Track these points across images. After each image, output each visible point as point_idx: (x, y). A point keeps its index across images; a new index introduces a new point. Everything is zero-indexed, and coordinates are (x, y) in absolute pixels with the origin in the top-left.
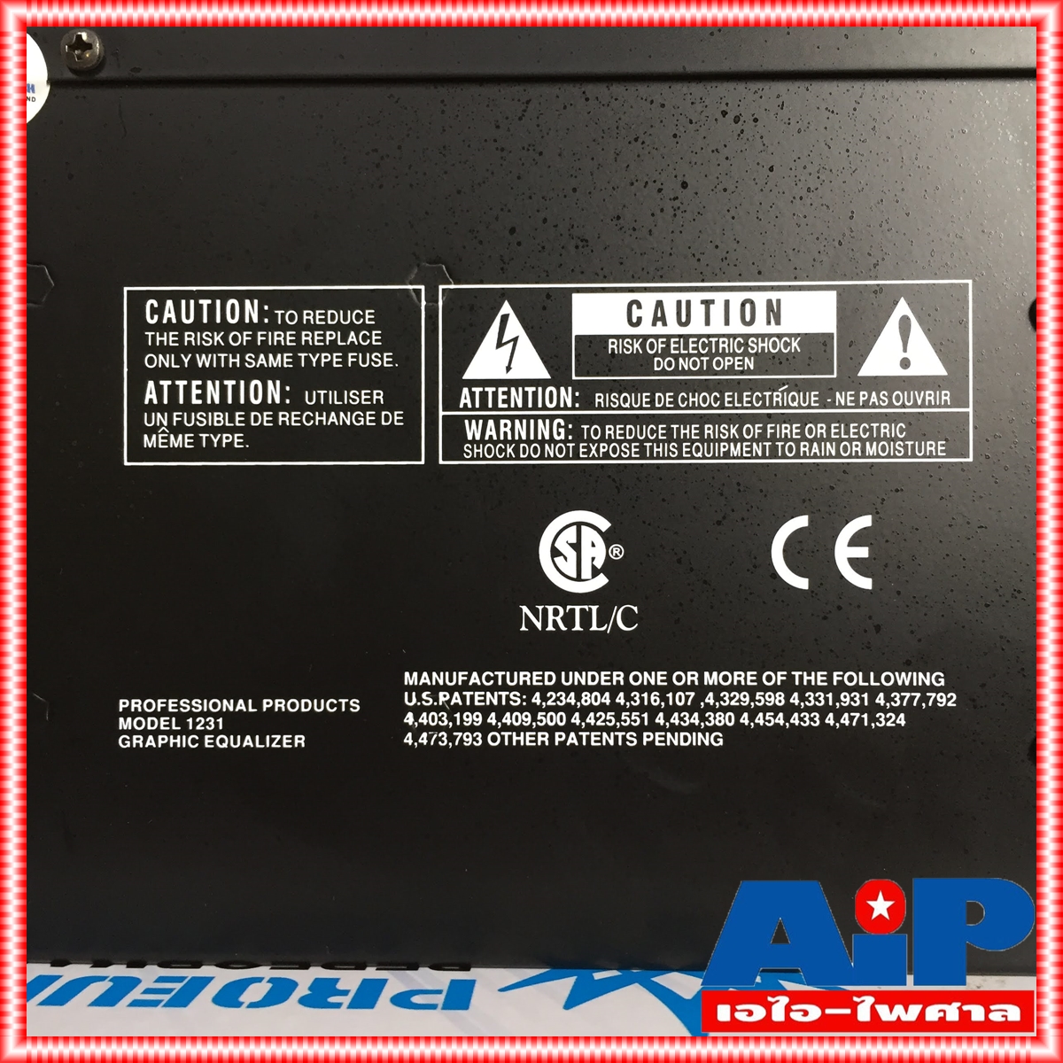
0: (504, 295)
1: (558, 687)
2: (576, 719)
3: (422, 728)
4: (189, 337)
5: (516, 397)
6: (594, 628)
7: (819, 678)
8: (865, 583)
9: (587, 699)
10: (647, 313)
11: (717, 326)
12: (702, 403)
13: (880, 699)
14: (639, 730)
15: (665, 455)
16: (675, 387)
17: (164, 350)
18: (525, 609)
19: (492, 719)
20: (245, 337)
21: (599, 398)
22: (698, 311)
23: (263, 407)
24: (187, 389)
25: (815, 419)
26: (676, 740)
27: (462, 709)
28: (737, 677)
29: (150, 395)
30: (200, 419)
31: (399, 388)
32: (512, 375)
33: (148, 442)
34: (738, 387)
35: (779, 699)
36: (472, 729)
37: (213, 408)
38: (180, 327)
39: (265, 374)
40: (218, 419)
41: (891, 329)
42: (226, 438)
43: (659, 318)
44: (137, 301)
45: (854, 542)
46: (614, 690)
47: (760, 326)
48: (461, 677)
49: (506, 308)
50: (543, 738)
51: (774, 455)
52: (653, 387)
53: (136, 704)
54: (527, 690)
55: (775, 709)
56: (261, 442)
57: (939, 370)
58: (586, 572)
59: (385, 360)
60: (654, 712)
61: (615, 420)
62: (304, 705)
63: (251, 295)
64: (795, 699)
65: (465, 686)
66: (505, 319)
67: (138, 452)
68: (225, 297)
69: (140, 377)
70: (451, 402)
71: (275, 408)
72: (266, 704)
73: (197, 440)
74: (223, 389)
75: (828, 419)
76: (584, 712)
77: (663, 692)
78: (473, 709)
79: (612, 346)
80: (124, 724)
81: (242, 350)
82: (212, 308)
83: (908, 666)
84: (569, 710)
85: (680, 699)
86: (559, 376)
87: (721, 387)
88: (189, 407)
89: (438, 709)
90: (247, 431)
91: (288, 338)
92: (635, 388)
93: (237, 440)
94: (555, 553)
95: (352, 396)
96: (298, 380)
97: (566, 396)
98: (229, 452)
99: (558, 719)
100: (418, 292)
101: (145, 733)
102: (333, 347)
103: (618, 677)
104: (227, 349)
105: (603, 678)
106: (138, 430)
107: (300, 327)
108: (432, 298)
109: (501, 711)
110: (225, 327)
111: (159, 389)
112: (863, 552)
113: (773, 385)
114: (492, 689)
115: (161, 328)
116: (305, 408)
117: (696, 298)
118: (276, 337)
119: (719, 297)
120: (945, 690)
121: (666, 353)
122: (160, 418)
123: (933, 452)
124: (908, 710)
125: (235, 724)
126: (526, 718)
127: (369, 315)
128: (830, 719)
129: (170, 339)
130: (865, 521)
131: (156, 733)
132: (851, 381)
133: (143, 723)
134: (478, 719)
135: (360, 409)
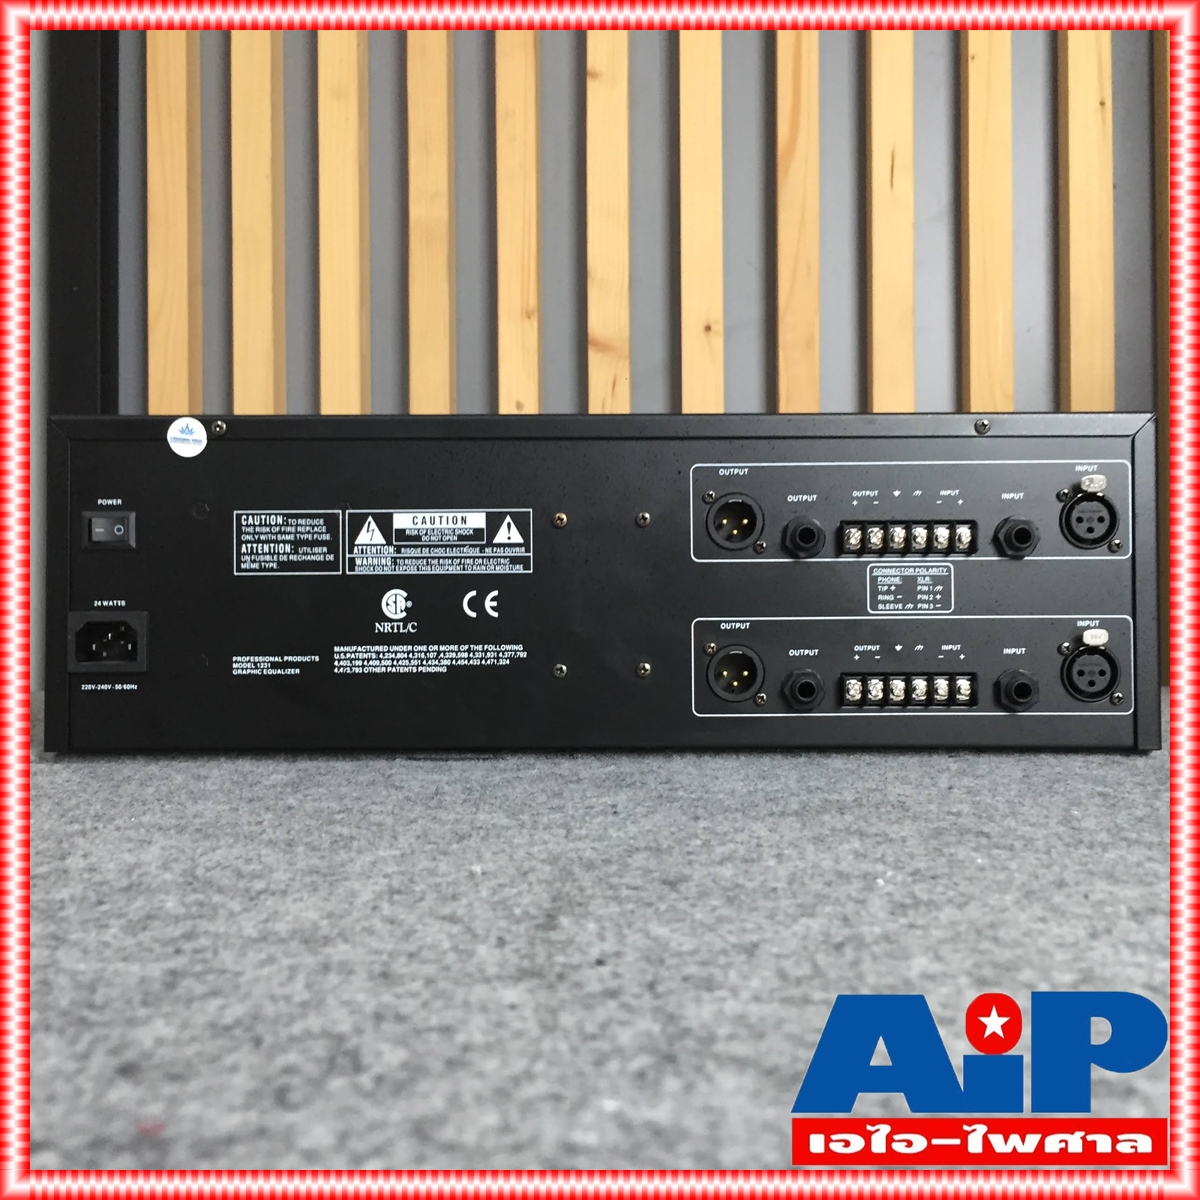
0: (369, 514)
1: (389, 651)
2: (395, 663)
3: (341, 666)
4: (257, 529)
5: (374, 549)
6: (401, 631)
7: (480, 647)
8: (495, 614)
9: (399, 656)
10: (420, 520)
11: (444, 525)
12: (440, 552)
13: (501, 655)
14: (417, 666)
15: (427, 571)
16: (430, 546)
17: (249, 533)
18: (377, 624)
19: (365, 663)
22: (437, 520)
23: (284, 553)
24: (257, 548)
25: (479, 557)
26: (430, 670)
27: (355, 659)
28: (452, 647)
29: (244, 550)
30: (262, 558)
31: (332, 546)
32: (372, 542)
33: (243, 566)
34: (452, 546)
35: (466, 655)
36: (359, 666)
37: (266, 554)
38: (254, 526)
39: (284, 542)
40: (268, 558)
41: (504, 526)
42: (271, 565)
43: (424, 522)
44: (239, 517)
45: (492, 600)
46: (408, 653)
47: (459, 525)
48: (354, 648)
49: (370, 519)
50: (384, 669)
51: (464, 569)
52: (422, 546)
53: (239, 659)
54: (378, 653)
55: (465, 659)
56: (283, 566)
57: (521, 541)
58: (399, 611)
59: (327, 537)
60: (422, 660)
61: (408, 558)
62: (299, 659)
63: (280, 514)
64: (471, 655)
65: (356, 651)
66: (369, 523)
67: (239, 569)
68: (270, 515)
69: (240, 543)
70: (351, 552)
71: (288, 554)
72: (286, 658)
73: (261, 565)
74: (270, 548)
75: (483, 558)
76: (398, 661)
77: (425, 653)
78: (359, 659)
79: (407, 532)
80: (235, 666)
81: (277, 534)
82: (266, 519)
83: (510, 643)
84: (393, 660)
85: (431, 655)
86: (389, 543)
87: (446, 546)
88: (257, 554)
89: (346, 660)
90: (279, 563)
91: (293, 530)
92: (415, 547)
93: (275, 566)
94: (387, 604)
95: (316, 550)
96: (297, 544)
97: (391, 549)
98: (272, 570)
99: (389, 663)
100: (339, 513)
101: (243, 669)
102: (309, 532)
103: (410, 648)
104: (271, 533)
105: (405, 648)
106: (239, 562)
108: (344, 516)
109: (368, 660)
110: (270, 525)
111: (247, 548)
112: (495, 604)
113: (464, 546)
114: (366, 652)
115: (247, 526)
116: (298, 554)
117: (437, 515)
118: (289, 529)
119: (445, 515)
120: (523, 651)
121: (426, 534)
122: (247, 558)
123: (519, 569)
124: (510, 658)
125: (274, 665)
126: (377, 663)
127: (322, 521)
128: (483, 662)
129: (251, 530)
130: (495, 593)
131: (246, 669)
132: (490, 544)
133: (242, 665)
134: (360, 663)
135: (319, 554)
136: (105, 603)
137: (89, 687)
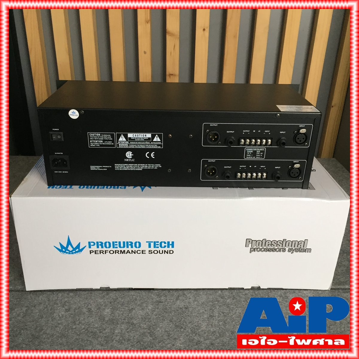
0: (122, 134)
1: (128, 165)
3: (117, 168)
4: (94, 137)
5: (123, 142)
6: (131, 161)
7: (150, 165)
8: (154, 158)
9: (130, 166)
10: (135, 135)
11: (141, 137)
12: (140, 143)
13: (155, 166)
14: (135, 169)
15: (137, 147)
16: (137, 142)
17: (92, 138)
18: (125, 159)
20: (99, 137)
21: (131, 142)
22: (139, 135)
23: (101, 143)
24: (94, 141)
25: (149, 144)
26: (138, 169)
28: (143, 165)
29: (91, 142)
30: (95, 144)
31: (113, 141)
32: (123, 140)
33: (91, 145)
34: (143, 142)
35: (147, 166)
38: (93, 136)
39: (101, 140)
40: (97, 144)
41: (156, 137)
42: (98, 145)
43: (136, 136)
44: (89, 134)
45: (153, 154)
46: (133, 166)
47: (144, 137)
48: (120, 165)
49: (122, 135)
50: (127, 169)
51: (146, 147)
53: (92, 166)
54: (125, 166)
56: (101, 145)
57: (160, 140)
58: (130, 156)
59: (112, 139)
60: (136, 167)
61: (132, 144)
62: (106, 167)
63: (99, 133)
67: (90, 146)
68: (97, 133)
69: (90, 140)
70: (118, 142)
71: (102, 143)
72: (103, 166)
74: (97, 141)
75: (151, 144)
76: (130, 167)
79: (132, 138)
80: (91, 168)
81: (99, 138)
83: (157, 164)
84: (129, 167)
85: (138, 166)
86: (127, 141)
87: (141, 142)
88: (94, 143)
90: (100, 145)
92: (134, 142)
94: (127, 155)
95: (109, 142)
96: (104, 141)
97: (128, 142)
98: (98, 146)
99: (128, 168)
102: (107, 138)
103: (133, 165)
104: (97, 138)
105: (132, 165)
106: (90, 144)
107: (104, 136)
108: (115, 134)
109: (123, 167)
110: (97, 136)
112: (154, 155)
113: (146, 142)
114: (122, 165)
115: (91, 136)
116: (105, 143)
117: (139, 134)
118: (102, 137)
119: (141, 134)
120: (160, 166)
121: (136, 139)
122: (92, 143)
123: (159, 147)
124: (157, 167)
125: (100, 168)
126: (125, 168)
127: (110, 135)
128: (151, 168)
129: (92, 137)
130: (154, 153)
132: (152, 141)
133: (93, 168)
134: (121, 168)
135: (110, 143)
136: (58, 153)
137: (56, 172)
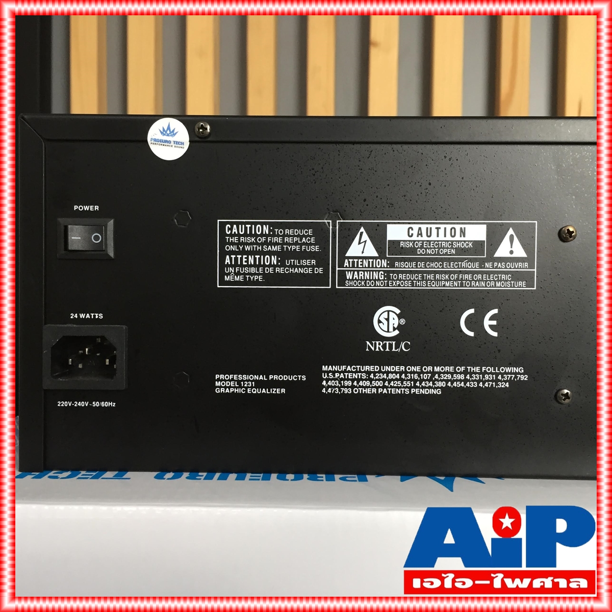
0: (361, 224)
1: (380, 372)
2: (386, 384)
3: (329, 387)
4: (242, 239)
5: (366, 263)
6: (394, 350)
7: (477, 369)
8: (495, 334)
9: (391, 376)
10: (415, 232)
11: (441, 237)
12: (435, 266)
13: (500, 377)
14: (410, 388)
15: (422, 286)
16: (425, 260)
17: (233, 244)
18: (368, 343)
19: (355, 383)
20: (263, 239)
21: (397, 264)
22: (434, 232)
23: (270, 266)
24: (241, 259)
25: (478, 273)
26: (424, 392)
27: (344, 379)
28: (447, 369)
29: (227, 261)
30: (246, 270)
31: (322, 259)
32: (364, 255)
33: (227, 278)
34: (449, 260)
35: (462, 377)
36: (348, 387)
37: (251, 266)
38: (239, 235)
39: (271, 253)
40: (253, 270)
41: (507, 239)
42: (256, 277)
43: (420, 234)
44: (223, 225)
45: (491, 319)
46: (401, 373)
47: (458, 238)
48: (344, 368)
49: (362, 230)
50: (374, 390)
51: (462, 286)
52: (417, 260)
53: (222, 376)
54: (368, 373)
55: (461, 381)
56: (269, 279)
57: (524, 255)
58: (391, 329)
59: (316, 249)
60: (415, 381)
61: (402, 272)
62: (285, 378)
63: (266, 223)
64: (468, 377)
65: (345, 371)
66: (362, 234)
67: (223, 282)
68: (256, 224)
69: (224, 254)
70: (341, 265)
71: (274, 266)
72: (271, 377)
73: (245, 278)
74: (255, 259)
75: (482, 273)
76: (389, 381)
77: (419, 374)
78: (348, 379)
79: (402, 244)
80: (218, 384)
81: (262, 244)
82: (251, 228)
83: (510, 365)
84: (384, 380)
85: (425, 376)
86: (382, 256)
87: (442, 260)
88: (242, 266)
89: (335, 380)
90: (264, 274)
91: (280, 240)
92: (410, 260)
93: (260, 278)
94: (379, 322)
95: (304, 262)
96: (283, 256)
97: (384, 263)
98: (257, 283)
99: (380, 384)
100: (329, 223)
101: (225, 387)
102: (296, 244)
103: (402, 368)
104: (257, 244)
105: (397, 368)
106: (223, 274)
107: (284, 236)
108: (334, 226)
109: (358, 380)
110: (256, 235)
111: (231, 259)
112: (494, 323)
113: (462, 260)
114: (355, 372)
115: (231, 235)
116: (285, 266)
117: (434, 227)
118: (275, 239)
119: (442, 226)
120: (523, 374)
121: (422, 247)
122: (231, 270)
123: (521, 285)
124: (510, 381)
125: (259, 384)
126: (368, 383)
127: (310, 231)
128: (481, 385)
129: (235, 239)
130: (495, 311)
131: (229, 387)
132: (491, 258)
133: (225, 384)
134: (350, 383)
135: (306, 267)
136: (82, 316)
137: (65, 404)
